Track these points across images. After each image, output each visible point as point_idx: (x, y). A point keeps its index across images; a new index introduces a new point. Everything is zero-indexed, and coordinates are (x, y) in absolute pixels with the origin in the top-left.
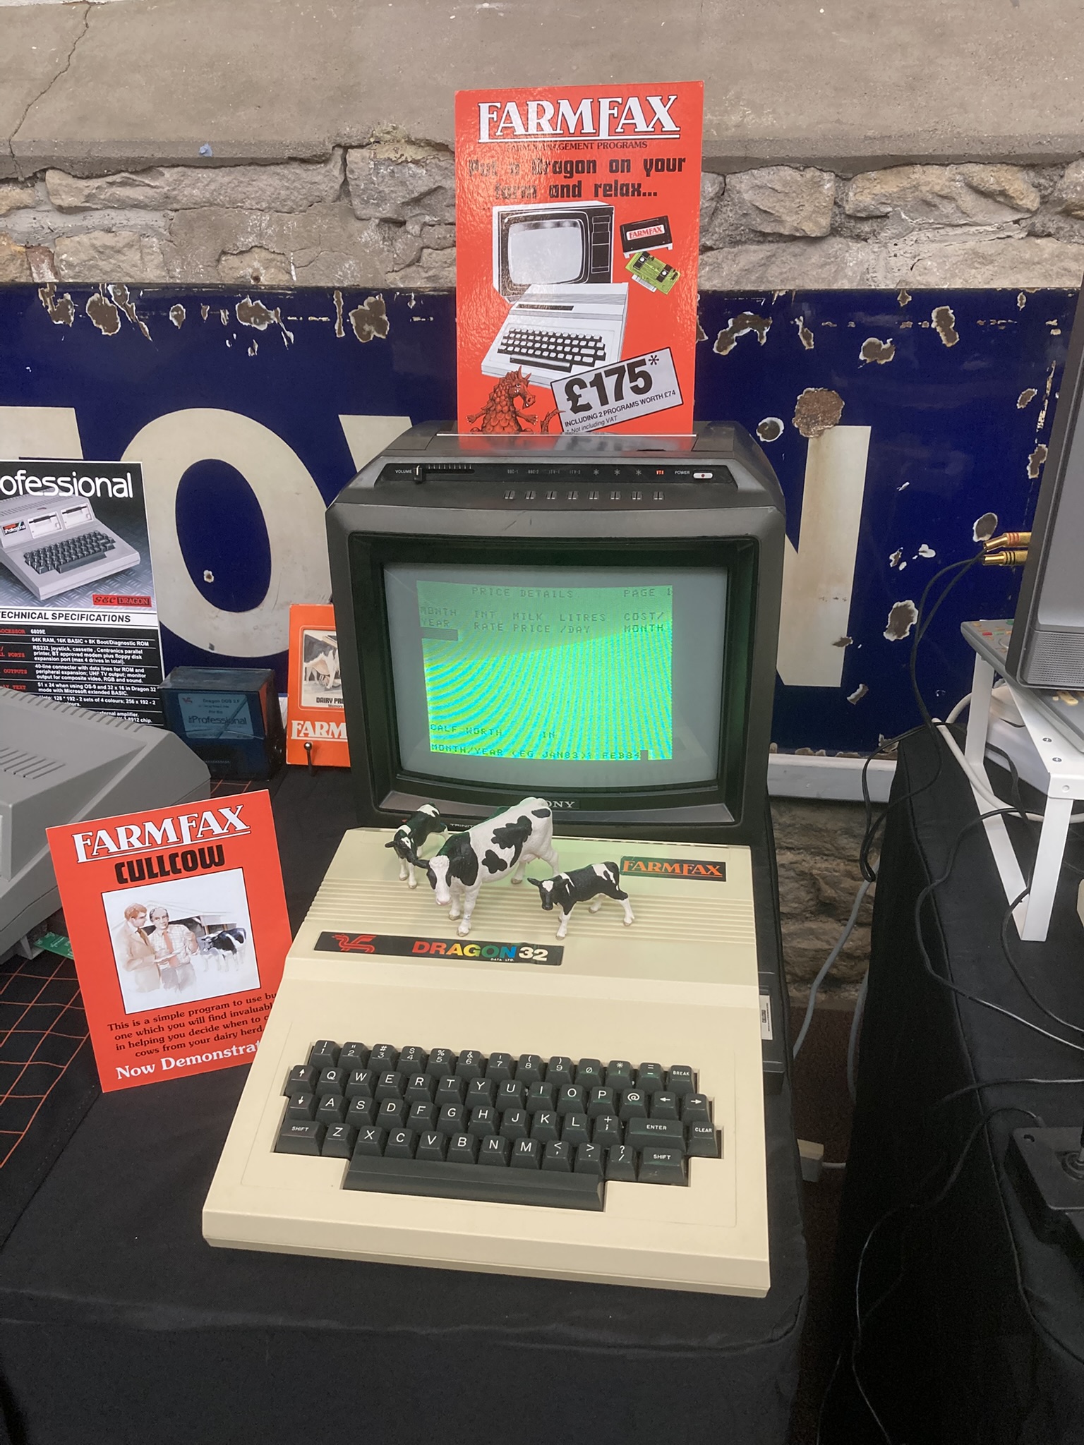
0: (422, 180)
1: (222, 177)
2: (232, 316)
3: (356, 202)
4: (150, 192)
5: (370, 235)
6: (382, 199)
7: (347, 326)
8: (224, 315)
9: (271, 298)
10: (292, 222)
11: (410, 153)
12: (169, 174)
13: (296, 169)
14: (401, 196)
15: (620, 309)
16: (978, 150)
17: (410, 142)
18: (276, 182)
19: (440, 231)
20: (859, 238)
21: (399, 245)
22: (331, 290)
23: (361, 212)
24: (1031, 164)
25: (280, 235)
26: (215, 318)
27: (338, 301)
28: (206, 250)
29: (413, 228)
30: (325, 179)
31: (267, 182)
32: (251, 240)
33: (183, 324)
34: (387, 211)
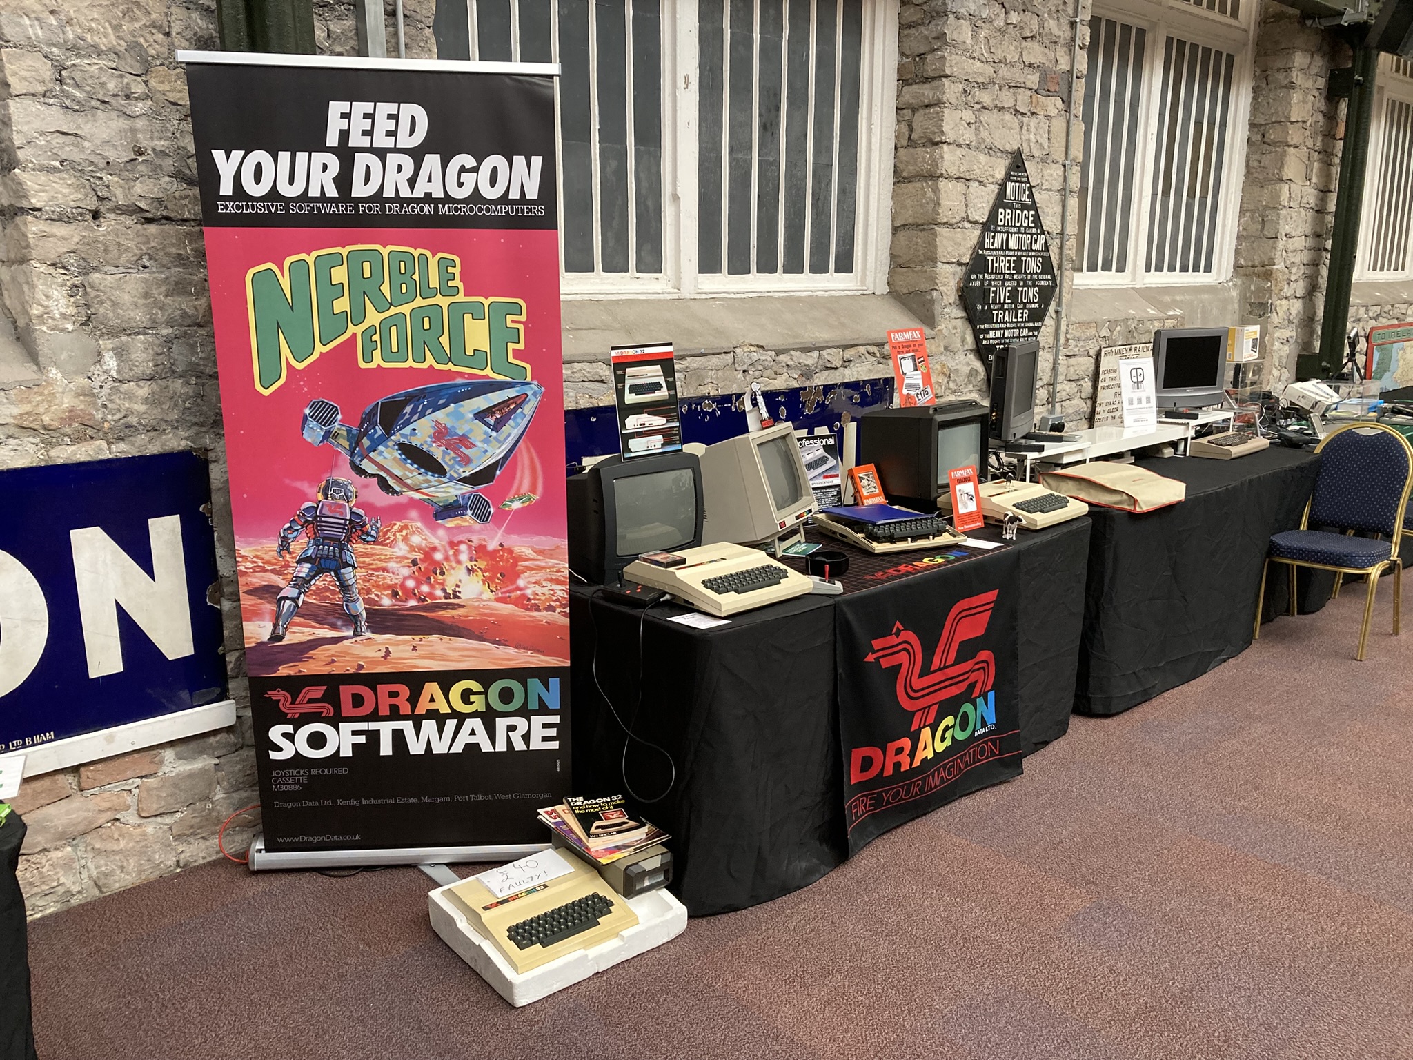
0: (755, 356)
1: (703, 359)
2: (701, 408)
3: (736, 365)
4: (681, 366)
5: (740, 375)
6: (744, 363)
7: (736, 407)
8: (699, 407)
9: (714, 400)
10: (720, 373)
11: (753, 349)
12: (689, 359)
13: (723, 355)
14: (749, 362)
15: (920, 377)
16: (870, 342)
17: (751, 345)
18: (717, 360)
19: (757, 373)
20: (846, 367)
21: (747, 378)
22: (732, 395)
23: (738, 369)
24: (877, 345)
25: (717, 378)
26: (696, 408)
27: (734, 398)
28: (695, 384)
29: (751, 372)
30: (729, 357)
31: (715, 360)
32: (709, 380)
33: (687, 412)
34: (745, 368)
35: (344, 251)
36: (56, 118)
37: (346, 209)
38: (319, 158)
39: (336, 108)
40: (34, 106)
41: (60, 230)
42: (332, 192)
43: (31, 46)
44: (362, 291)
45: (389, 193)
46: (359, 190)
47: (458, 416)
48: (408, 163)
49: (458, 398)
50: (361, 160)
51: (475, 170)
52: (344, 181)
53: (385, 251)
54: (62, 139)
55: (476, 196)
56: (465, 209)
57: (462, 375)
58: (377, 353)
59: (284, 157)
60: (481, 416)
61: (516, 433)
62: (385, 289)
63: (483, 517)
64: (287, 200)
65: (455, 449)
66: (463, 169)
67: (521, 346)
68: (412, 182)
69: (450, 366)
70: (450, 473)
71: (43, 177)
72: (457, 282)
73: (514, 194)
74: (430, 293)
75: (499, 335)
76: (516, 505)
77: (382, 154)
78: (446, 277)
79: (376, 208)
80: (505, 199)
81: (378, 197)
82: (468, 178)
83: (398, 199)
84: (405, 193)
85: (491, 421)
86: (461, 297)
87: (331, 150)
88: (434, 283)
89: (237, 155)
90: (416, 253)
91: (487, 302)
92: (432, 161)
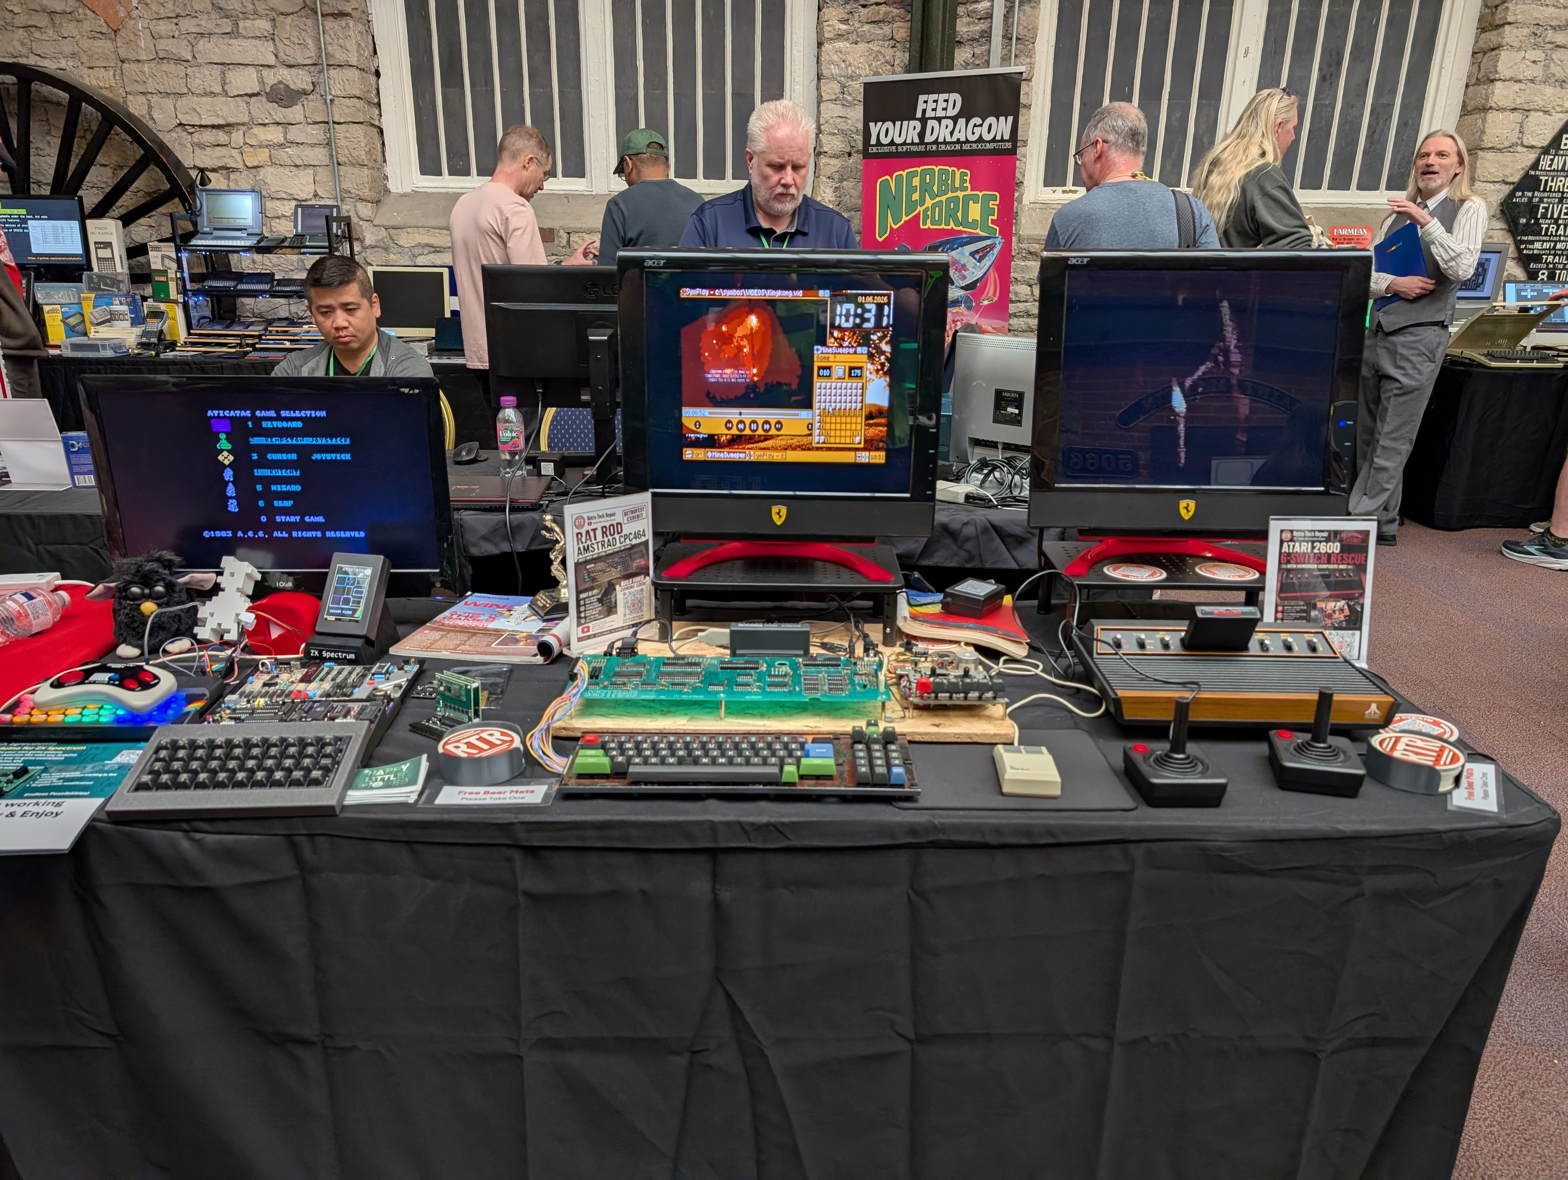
35: (919, 169)
36: (838, 110)
37: (921, 148)
38: (913, 123)
39: (922, 98)
40: (830, 105)
41: (834, 162)
42: (916, 140)
43: (833, 78)
44: (926, 189)
45: (941, 140)
46: (929, 138)
47: (962, 254)
48: (950, 123)
49: (963, 245)
50: (931, 123)
51: (981, 125)
52: (922, 135)
53: (937, 169)
54: (840, 120)
55: (980, 140)
56: (974, 146)
57: (965, 232)
58: (929, 221)
59: (898, 123)
60: (973, 254)
61: (989, 264)
62: (935, 188)
63: (969, 308)
64: (897, 145)
65: (960, 271)
66: (975, 125)
67: (995, 218)
68: (952, 133)
69: (961, 228)
70: (956, 284)
71: (830, 138)
72: (968, 185)
73: (998, 138)
74: (955, 190)
75: (986, 211)
76: (986, 303)
77: (939, 119)
78: (963, 181)
79: (934, 147)
80: (994, 140)
81: (936, 142)
82: (977, 130)
83: (945, 143)
84: (948, 139)
85: (977, 257)
86: (969, 192)
87: (918, 119)
88: (957, 185)
89: (880, 124)
90: (950, 169)
91: (981, 194)
92: (962, 122)
